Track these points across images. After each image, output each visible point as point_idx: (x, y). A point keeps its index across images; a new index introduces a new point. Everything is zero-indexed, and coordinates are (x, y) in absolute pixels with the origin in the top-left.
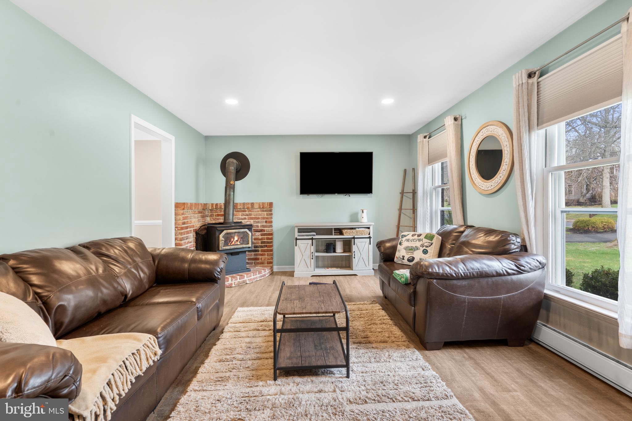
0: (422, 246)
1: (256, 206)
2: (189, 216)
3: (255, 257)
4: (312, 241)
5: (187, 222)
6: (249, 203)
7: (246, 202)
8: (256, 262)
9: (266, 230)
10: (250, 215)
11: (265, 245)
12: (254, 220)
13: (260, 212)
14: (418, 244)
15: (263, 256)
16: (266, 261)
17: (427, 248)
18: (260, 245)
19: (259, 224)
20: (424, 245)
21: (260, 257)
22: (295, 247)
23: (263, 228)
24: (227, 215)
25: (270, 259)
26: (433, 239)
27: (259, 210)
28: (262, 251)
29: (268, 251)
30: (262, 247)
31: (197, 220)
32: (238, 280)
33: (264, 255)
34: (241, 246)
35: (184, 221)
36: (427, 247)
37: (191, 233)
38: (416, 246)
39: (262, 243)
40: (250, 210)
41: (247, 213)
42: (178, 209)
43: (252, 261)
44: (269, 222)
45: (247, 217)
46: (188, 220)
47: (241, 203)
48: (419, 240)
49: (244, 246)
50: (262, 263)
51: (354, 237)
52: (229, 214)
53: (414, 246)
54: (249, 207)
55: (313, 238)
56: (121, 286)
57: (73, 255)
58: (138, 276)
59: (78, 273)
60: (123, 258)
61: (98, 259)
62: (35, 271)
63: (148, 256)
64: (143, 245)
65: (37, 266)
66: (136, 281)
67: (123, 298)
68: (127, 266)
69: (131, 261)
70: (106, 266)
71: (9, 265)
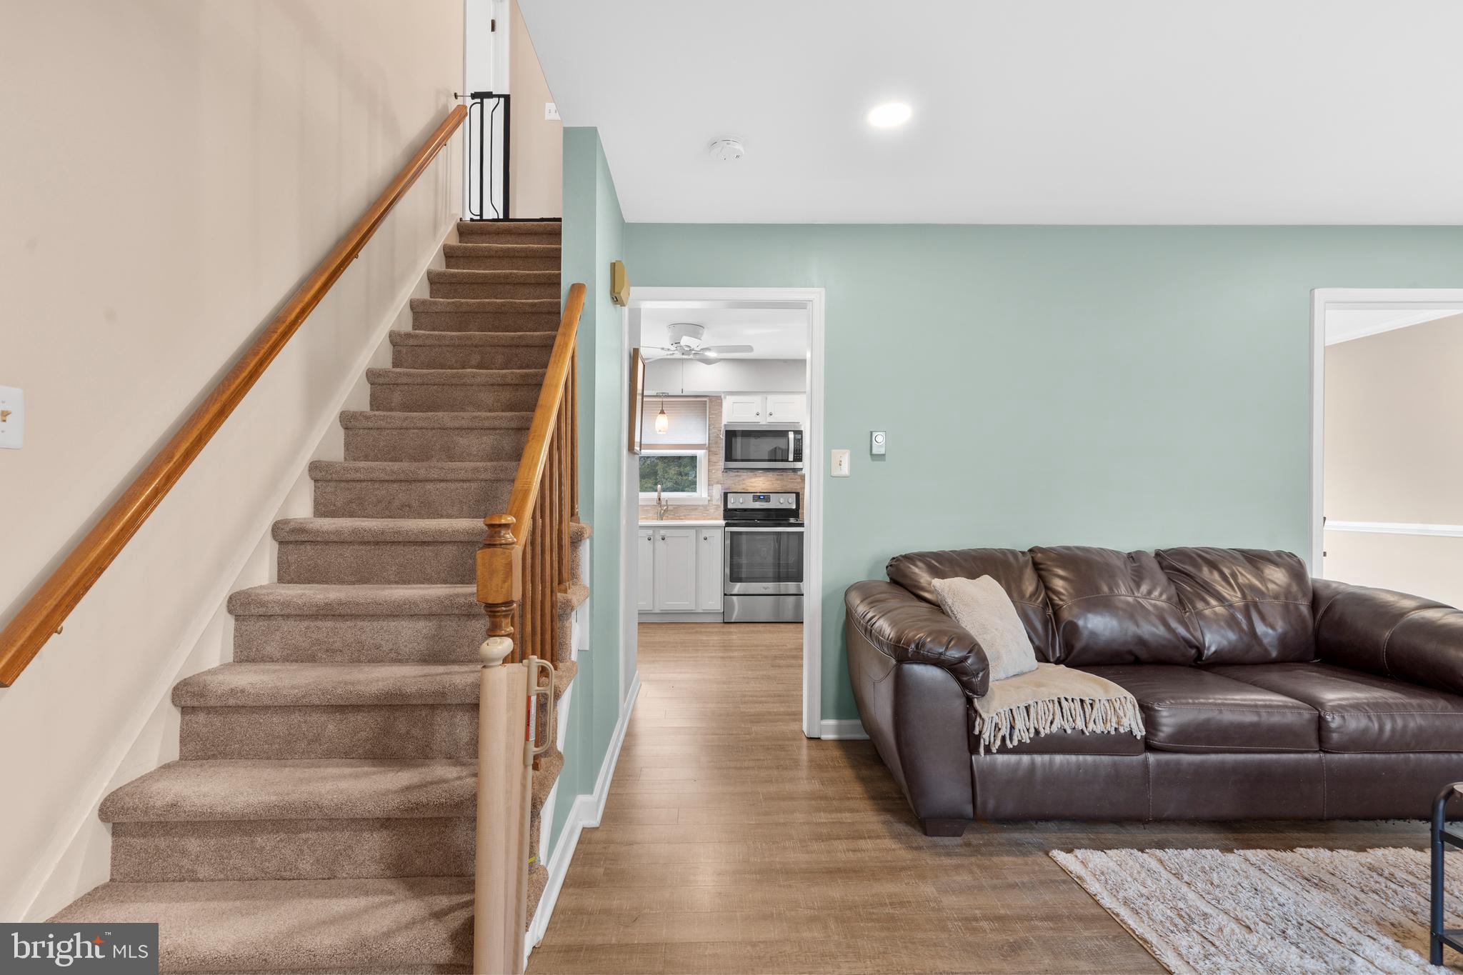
56: (1188, 629)
57: (1119, 563)
58: (1245, 627)
59: (1111, 589)
60: (1223, 587)
61: (1161, 577)
62: (1061, 572)
63: (1300, 595)
64: (1297, 571)
65: (1063, 567)
66: (1233, 631)
67: (1193, 651)
68: (1223, 602)
69: (1239, 594)
70: (1173, 590)
71: (1032, 557)
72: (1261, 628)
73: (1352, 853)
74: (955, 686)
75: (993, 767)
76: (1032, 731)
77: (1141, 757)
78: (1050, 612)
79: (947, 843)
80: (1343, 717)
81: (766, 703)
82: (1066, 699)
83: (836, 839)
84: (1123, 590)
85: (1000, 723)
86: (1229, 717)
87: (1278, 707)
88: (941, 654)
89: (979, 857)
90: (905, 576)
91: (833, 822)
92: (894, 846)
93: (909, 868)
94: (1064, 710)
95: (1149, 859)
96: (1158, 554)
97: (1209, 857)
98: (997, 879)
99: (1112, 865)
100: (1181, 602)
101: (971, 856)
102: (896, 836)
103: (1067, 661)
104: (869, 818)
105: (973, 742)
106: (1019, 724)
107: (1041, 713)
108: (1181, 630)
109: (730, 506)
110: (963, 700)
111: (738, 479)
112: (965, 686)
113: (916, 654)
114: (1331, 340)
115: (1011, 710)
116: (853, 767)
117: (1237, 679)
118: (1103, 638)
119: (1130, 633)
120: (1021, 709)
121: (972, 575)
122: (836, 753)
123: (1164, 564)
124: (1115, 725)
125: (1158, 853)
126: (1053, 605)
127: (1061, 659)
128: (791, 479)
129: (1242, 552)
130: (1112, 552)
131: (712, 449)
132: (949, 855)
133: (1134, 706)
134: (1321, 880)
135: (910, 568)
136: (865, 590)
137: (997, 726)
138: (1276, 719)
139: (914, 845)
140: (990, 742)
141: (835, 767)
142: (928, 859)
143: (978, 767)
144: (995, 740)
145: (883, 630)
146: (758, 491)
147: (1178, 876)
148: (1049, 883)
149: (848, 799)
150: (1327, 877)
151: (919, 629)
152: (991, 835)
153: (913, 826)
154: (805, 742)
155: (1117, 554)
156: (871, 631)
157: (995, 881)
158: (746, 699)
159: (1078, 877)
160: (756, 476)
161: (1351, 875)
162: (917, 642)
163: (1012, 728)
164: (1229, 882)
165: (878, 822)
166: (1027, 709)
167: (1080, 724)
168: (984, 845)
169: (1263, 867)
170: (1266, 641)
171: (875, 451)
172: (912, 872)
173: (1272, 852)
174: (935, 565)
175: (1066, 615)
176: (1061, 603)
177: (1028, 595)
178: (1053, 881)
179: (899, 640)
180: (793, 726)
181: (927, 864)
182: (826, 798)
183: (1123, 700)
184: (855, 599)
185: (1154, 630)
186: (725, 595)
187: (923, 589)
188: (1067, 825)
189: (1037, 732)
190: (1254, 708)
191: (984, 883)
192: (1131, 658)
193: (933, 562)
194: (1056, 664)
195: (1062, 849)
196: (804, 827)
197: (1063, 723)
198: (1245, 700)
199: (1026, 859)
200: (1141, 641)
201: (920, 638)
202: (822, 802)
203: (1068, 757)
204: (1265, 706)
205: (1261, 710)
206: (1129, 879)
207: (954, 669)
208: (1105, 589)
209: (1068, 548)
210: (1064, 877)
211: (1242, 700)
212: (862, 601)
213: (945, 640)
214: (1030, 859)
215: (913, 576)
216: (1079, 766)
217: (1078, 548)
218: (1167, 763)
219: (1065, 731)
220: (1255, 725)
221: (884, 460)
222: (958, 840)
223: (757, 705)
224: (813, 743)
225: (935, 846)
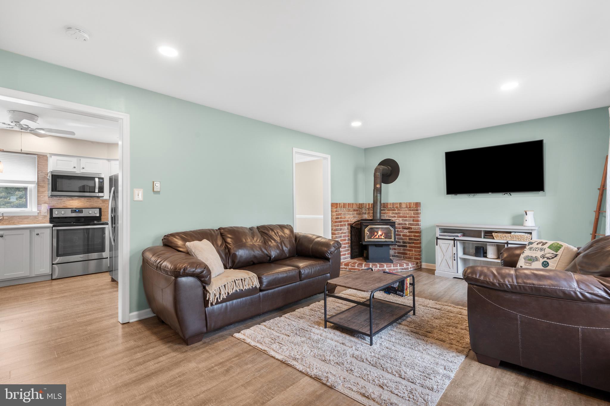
0: (543, 256)
1: (404, 206)
2: (343, 213)
3: (404, 252)
4: (454, 242)
5: (341, 217)
6: (397, 203)
7: (395, 202)
8: (405, 257)
9: (414, 228)
10: (399, 213)
11: (413, 241)
12: (403, 219)
13: (408, 212)
14: (539, 254)
15: (410, 251)
16: (414, 257)
17: (548, 260)
18: (408, 241)
19: (407, 223)
20: (546, 256)
21: (408, 252)
22: (436, 246)
23: (410, 226)
24: (375, 214)
25: (417, 256)
26: (559, 250)
27: (406, 209)
28: (410, 247)
29: (415, 247)
30: (409, 243)
31: (352, 216)
32: (378, 268)
33: (412, 251)
34: (384, 240)
35: (338, 216)
36: (548, 258)
37: (345, 226)
38: (536, 257)
39: (410, 239)
40: (399, 209)
41: (396, 211)
42: (333, 207)
43: (401, 255)
44: (417, 221)
45: (396, 215)
46: (342, 216)
47: (391, 203)
48: (541, 250)
49: (387, 240)
50: (410, 258)
51: (507, 242)
52: (376, 213)
53: (534, 256)
54: (398, 207)
55: (456, 239)
56: (267, 251)
57: (247, 231)
58: (281, 248)
59: (246, 240)
60: (275, 237)
61: (259, 235)
62: (229, 236)
63: (293, 237)
64: (291, 230)
65: (230, 234)
66: (278, 250)
67: (269, 258)
68: (275, 241)
69: (279, 239)
70: (263, 239)
71: (220, 232)
72: (285, 248)
73: (307, 307)
74: (199, 283)
75: (213, 310)
76: (227, 293)
77: (258, 294)
78: (227, 250)
79: (197, 345)
80: (304, 270)
81: (92, 314)
82: (237, 280)
83: (148, 362)
84: (249, 240)
85: (216, 293)
86: (280, 276)
87: (291, 270)
88: (194, 271)
89: (210, 346)
90: (171, 243)
91: (145, 356)
92: (175, 355)
93: (183, 360)
94: (236, 284)
95: (262, 326)
96: (258, 228)
97: (277, 320)
98: (217, 350)
99: (252, 332)
100: (265, 243)
101: (206, 346)
102: (175, 350)
103: (234, 266)
104: (162, 348)
105: (206, 303)
106: (222, 292)
107: (229, 286)
108: (266, 252)
109: (54, 216)
110: (202, 288)
111: (60, 201)
112: (202, 282)
113: (184, 273)
114: (297, 161)
115: (219, 288)
116: (149, 329)
117: (280, 264)
118: (244, 257)
119: (252, 255)
120: (222, 286)
121: (200, 240)
122: (139, 326)
123: (260, 230)
124: (251, 285)
125: (264, 323)
126: (228, 248)
127: (231, 267)
128: (95, 201)
129: (279, 225)
130: (245, 227)
131: (40, 184)
132: (198, 349)
133: (256, 278)
134: (302, 317)
135: (173, 239)
136: (153, 250)
137: (215, 295)
138: (291, 274)
139: (183, 351)
140: (212, 301)
141: (140, 333)
142: (190, 354)
143: (208, 312)
144: (214, 300)
145: (167, 266)
146: (74, 207)
147: (270, 328)
148: (235, 345)
149: (150, 343)
150: (303, 315)
151: (184, 263)
152: (212, 337)
153: (182, 344)
154: (121, 326)
155: (246, 228)
156: (160, 267)
157: (217, 352)
158: (79, 315)
159: (243, 340)
160: (73, 200)
161: (308, 313)
162: (184, 268)
163: (220, 294)
164: (282, 325)
165: (166, 348)
166: (225, 286)
167: (242, 288)
168: (210, 341)
169: (289, 318)
170: (286, 252)
171: (155, 190)
172: (185, 361)
173: (291, 313)
174: (184, 237)
175: (232, 251)
176: (231, 247)
177: (219, 245)
178: (236, 344)
179: (175, 269)
180: (113, 321)
181: (190, 356)
182: (138, 347)
183: (253, 276)
184: (149, 255)
185: (258, 252)
186: (53, 264)
187: (180, 247)
188: (237, 324)
189: (228, 293)
190: (285, 272)
191: (214, 354)
192: (252, 263)
193: (183, 236)
194: (229, 269)
195: (237, 333)
196: (130, 363)
197: (236, 288)
198: (284, 270)
199: (226, 340)
200: (255, 257)
201: (185, 266)
202: (137, 349)
203: (237, 300)
204: (288, 271)
205: (287, 272)
206: (258, 334)
207: (199, 277)
208: (244, 240)
209: (231, 227)
210: (239, 341)
211: (283, 270)
212: (153, 256)
213: (195, 265)
214: (227, 340)
215: (175, 242)
216: (241, 302)
217: (234, 227)
218: (265, 294)
219: (237, 291)
220: (286, 277)
221: (160, 194)
222: (201, 343)
223: (88, 316)
224: (125, 325)
225: (192, 348)
